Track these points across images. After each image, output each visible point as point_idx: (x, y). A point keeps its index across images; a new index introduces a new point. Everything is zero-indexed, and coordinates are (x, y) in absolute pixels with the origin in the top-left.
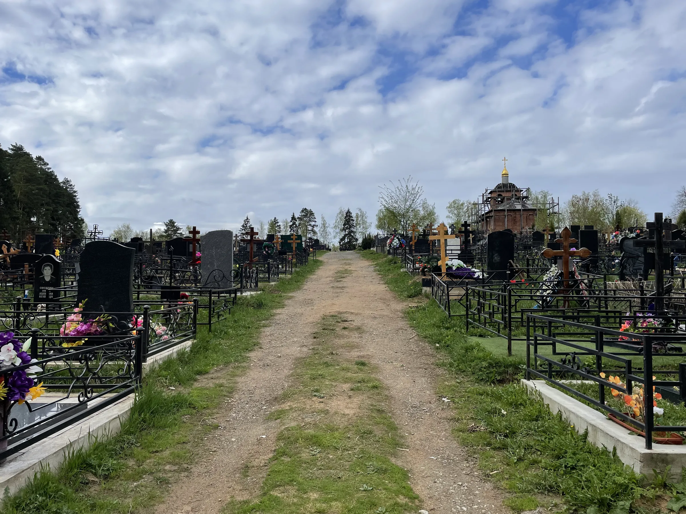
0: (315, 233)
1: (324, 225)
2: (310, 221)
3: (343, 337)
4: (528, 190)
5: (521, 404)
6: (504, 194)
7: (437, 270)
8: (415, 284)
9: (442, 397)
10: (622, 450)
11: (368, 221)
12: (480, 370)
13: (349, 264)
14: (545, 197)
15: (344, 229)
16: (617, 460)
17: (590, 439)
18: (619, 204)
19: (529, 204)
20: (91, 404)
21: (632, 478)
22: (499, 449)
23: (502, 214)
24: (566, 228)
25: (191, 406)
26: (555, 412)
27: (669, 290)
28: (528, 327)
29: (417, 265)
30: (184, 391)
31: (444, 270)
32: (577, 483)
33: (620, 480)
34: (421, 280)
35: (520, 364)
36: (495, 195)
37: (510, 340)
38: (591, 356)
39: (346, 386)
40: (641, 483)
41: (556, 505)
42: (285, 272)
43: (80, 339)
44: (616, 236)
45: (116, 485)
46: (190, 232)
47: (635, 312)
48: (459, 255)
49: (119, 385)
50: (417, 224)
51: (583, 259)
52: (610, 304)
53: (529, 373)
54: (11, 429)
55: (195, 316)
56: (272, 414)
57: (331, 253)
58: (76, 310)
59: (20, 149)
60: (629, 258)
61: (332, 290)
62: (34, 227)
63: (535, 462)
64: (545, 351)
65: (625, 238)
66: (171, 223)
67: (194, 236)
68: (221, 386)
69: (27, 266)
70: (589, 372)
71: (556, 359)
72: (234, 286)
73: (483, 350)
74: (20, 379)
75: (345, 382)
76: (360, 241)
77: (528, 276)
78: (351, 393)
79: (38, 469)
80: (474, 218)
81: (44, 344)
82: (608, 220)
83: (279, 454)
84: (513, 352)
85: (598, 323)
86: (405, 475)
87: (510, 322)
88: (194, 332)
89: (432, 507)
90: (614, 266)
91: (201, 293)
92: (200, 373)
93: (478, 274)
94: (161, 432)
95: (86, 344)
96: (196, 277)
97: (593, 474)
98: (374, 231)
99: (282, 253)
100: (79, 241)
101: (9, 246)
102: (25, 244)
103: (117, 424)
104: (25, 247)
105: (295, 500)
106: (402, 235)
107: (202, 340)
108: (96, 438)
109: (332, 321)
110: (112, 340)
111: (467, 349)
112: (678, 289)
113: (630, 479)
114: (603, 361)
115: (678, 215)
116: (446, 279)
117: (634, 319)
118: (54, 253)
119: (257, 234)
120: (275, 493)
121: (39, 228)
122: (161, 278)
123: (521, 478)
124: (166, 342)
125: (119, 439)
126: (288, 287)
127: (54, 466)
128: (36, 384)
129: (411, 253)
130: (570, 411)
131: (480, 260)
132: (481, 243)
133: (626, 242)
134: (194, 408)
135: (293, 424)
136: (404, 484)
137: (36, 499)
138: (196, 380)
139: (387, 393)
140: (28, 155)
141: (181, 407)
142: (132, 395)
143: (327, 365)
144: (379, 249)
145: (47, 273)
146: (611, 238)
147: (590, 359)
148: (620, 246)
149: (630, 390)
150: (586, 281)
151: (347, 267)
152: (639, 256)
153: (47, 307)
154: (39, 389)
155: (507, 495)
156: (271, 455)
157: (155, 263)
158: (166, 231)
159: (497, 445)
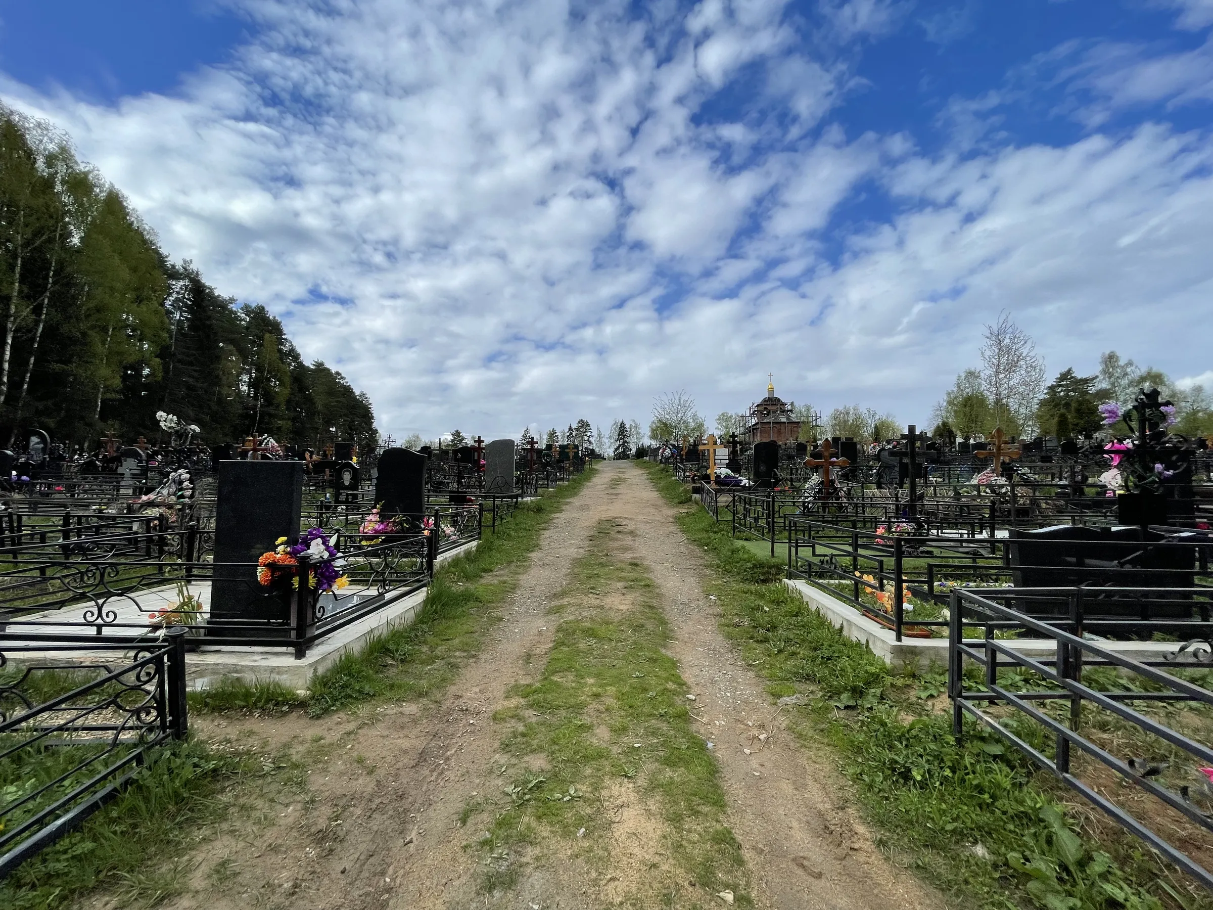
0: (590, 442)
1: (599, 435)
2: (586, 431)
3: (616, 539)
4: (792, 404)
5: (782, 602)
6: (769, 408)
7: (707, 478)
8: (686, 491)
9: (709, 595)
10: (874, 643)
11: (642, 431)
12: (745, 571)
13: (623, 472)
14: (808, 410)
15: (618, 440)
16: (869, 651)
17: (845, 633)
18: (877, 417)
19: (793, 417)
20: (388, 596)
21: (883, 668)
22: (761, 641)
23: (767, 426)
24: (827, 439)
25: (477, 600)
26: (813, 609)
27: (922, 497)
28: (790, 531)
29: (688, 474)
30: (471, 586)
31: (713, 478)
32: (832, 672)
33: (872, 669)
34: (691, 488)
35: (782, 565)
36: (761, 408)
37: (773, 543)
38: (848, 558)
39: (620, 585)
40: (891, 673)
41: (812, 692)
42: (563, 480)
43: (377, 537)
44: (874, 447)
45: (411, 668)
46: (475, 441)
47: (890, 517)
48: (727, 464)
49: (412, 579)
50: (688, 435)
51: (842, 468)
52: (868, 510)
53: (790, 573)
54: (319, 615)
55: (480, 518)
56: (551, 608)
57: (606, 461)
58: (374, 511)
59: (322, 364)
60: (885, 467)
61: (607, 496)
62: (332, 437)
63: (794, 654)
64: (805, 552)
65: (883, 449)
66: (457, 434)
67: (479, 445)
68: (505, 582)
69: (327, 471)
70: (845, 571)
71: (816, 560)
72: (516, 492)
73: (748, 552)
74: (327, 570)
75: (619, 581)
76: (634, 451)
77: (792, 484)
78: (624, 591)
79: (343, 652)
80: (742, 430)
81: (346, 541)
82: (867, 432)
83: (559, 644)
84: (776, 554)
85: (854, 527)
86: (674, 664)
87: (773, 526)
88: (480, 533)
89: (699, 692)
90: (871, 475)
91: (485, 497)
92: (485, 571)
93: (745, 482)
94: (451, 622)
95: (383, 542)
96: (480, 482)
97: (847, 664)
98: (647, 442)
99: (559, 461)
100: (374, 449)
101: (312, 453)
102: (325, 451)
103: (412, 614)
104: (325, 455)
105: (573, 685)
106: (673, 446)
107: (487, 540)
108: (394, 626)
109: (607, 525)
110: (406, 538)
111: (733, 552)
112: (931, 497)
113: (881, 669)
114: (859, 563)
115: (933, 428)
116: (714, 486)
117: (889, 523)
118: (351, 459)
119: (537, 443)
120: (555, 678)
121: (337, 437)
122: (448, 483)
123: (781, 668)
124: (454, 542)
125: (413, 627)
126: (566, 493)
127: (357, 649)
128: (342, 575)
129: (682, 463)
130: (827, 608)
131: (747, 469)
132: (748, 453)
133: (882, 453)
134: (480, 602)
135: (571, 618)
136: (673, 672)
137: (341, 678)
138: (481, 577)
139: (658, 591)
140: (328, 370)
141: (469, 601)
142: (425, 589)
143: (602, 565)
144: (652, 458)
145: (347, 478)
146: (870, 449)
147: (847, 560)
148: (877, 457)
149: (882, 587)
150: (845, 489)
151: (621, 475)
152: (895, 466)
153: (347, 509)
154: (345, 579)
155: (768, 682)
156: (551, 645)
157: (443, 470)
158: (452, 441)
159: (759, 639)
